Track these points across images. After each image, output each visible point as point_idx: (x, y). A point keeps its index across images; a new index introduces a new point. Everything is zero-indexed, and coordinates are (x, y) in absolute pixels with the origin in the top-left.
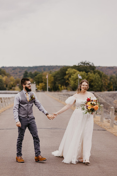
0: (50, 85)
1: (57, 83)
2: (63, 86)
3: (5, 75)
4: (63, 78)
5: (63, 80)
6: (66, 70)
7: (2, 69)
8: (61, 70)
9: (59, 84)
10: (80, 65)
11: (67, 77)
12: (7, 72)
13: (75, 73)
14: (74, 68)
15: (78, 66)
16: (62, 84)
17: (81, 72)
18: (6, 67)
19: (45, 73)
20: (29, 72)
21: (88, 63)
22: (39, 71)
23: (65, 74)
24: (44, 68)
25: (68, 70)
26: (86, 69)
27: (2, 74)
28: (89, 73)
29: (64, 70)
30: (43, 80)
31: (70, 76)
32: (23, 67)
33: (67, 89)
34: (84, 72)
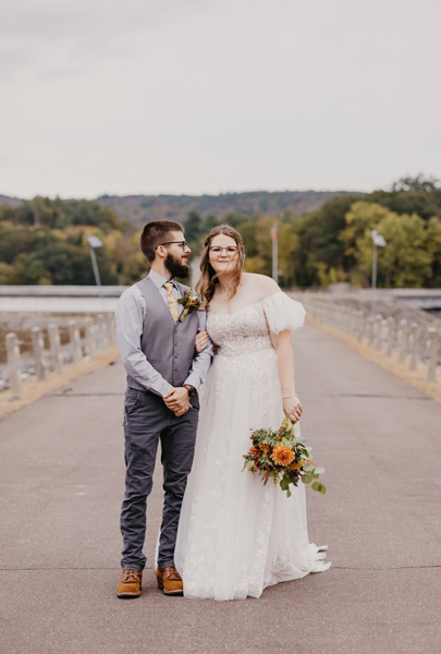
0: (285, 264)
1: (311, 256)
2: (336, 267)
3: (114, 227)
4: (335, 241)
5: (334, 247)
6: (347, 209)
7: (103, 205)
8: (326, 208)
9: (318, 260)
10: (398, 188)
11: (348, 234)
12: (121, 214)
13: (378, 219)
14: (376, 201)
15: (393, 194)
16: (332, 262)
17: (405, 217)
18: (115, 198)
19: (265, 219)
20: (204, 216)
21: (431, 181)
22: (245, 212)
23: (342, 225)
24: (264, 199)
25: (355, 207)
26: (420, 204)
27: (103, 225)
28: (434, 220)
29: (336, 207)
30: (260, 247)
31: (360, 233)
32: (184, 196)
33: (348, 280)
34: (415, 217)
